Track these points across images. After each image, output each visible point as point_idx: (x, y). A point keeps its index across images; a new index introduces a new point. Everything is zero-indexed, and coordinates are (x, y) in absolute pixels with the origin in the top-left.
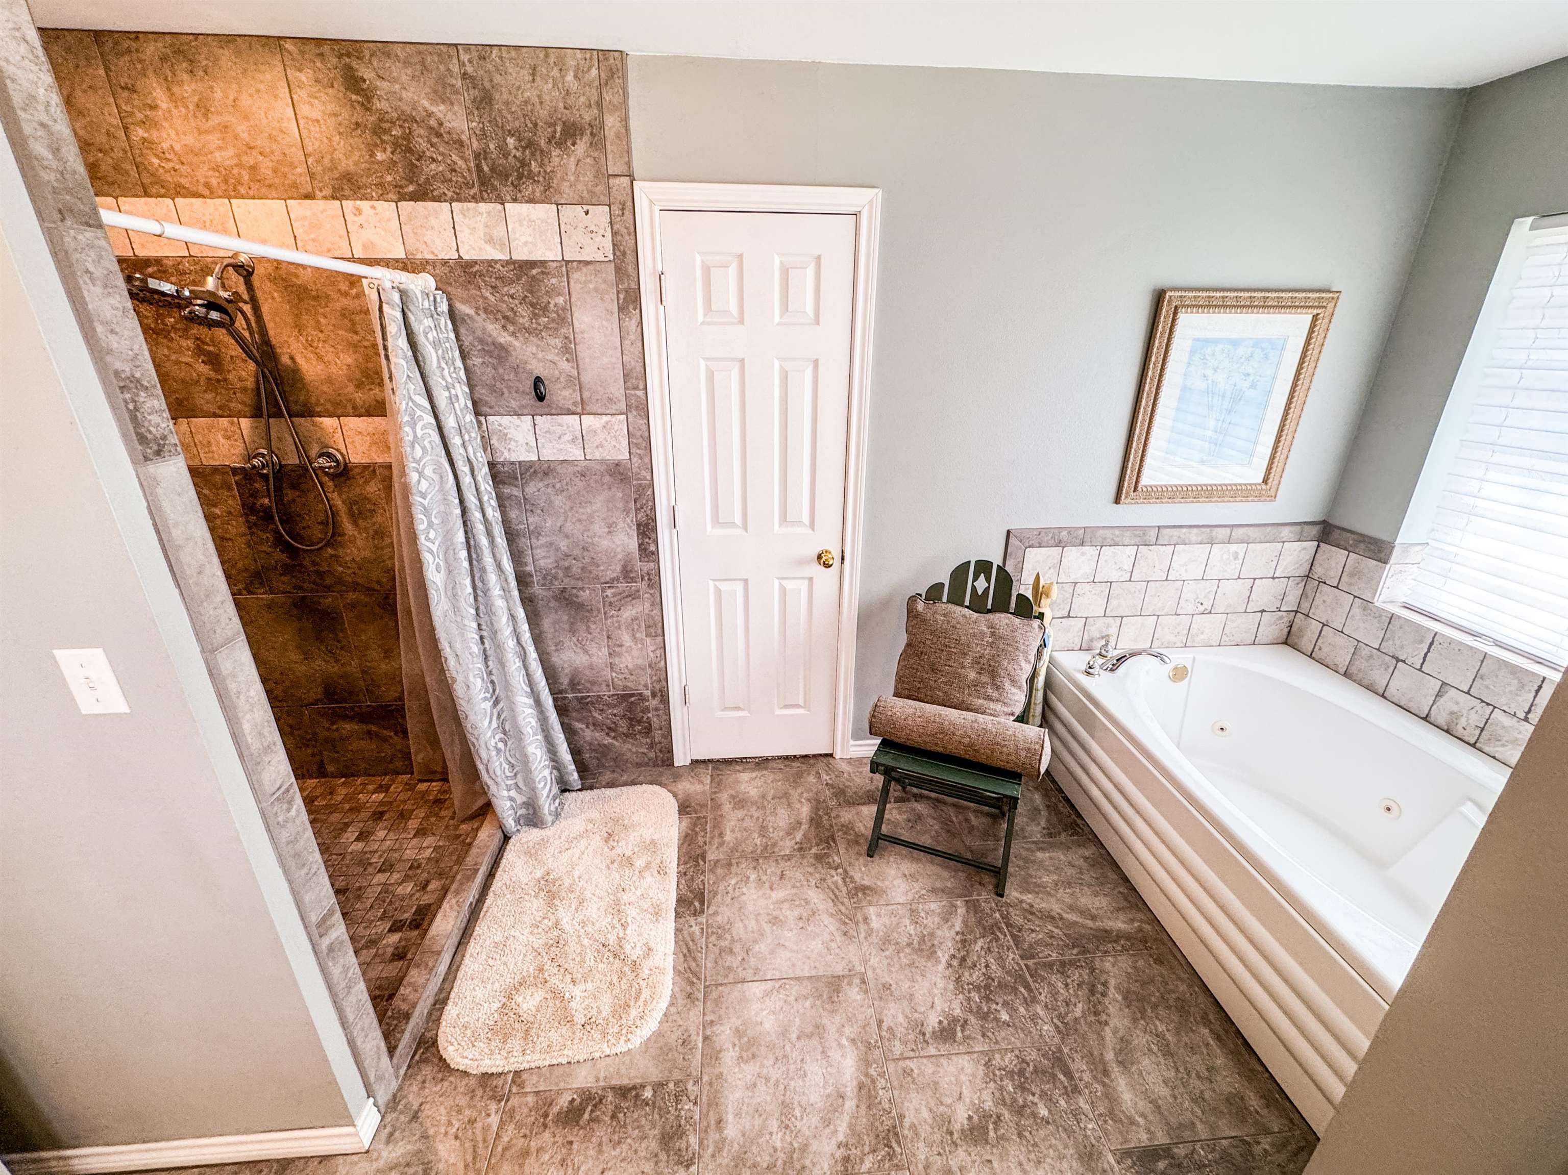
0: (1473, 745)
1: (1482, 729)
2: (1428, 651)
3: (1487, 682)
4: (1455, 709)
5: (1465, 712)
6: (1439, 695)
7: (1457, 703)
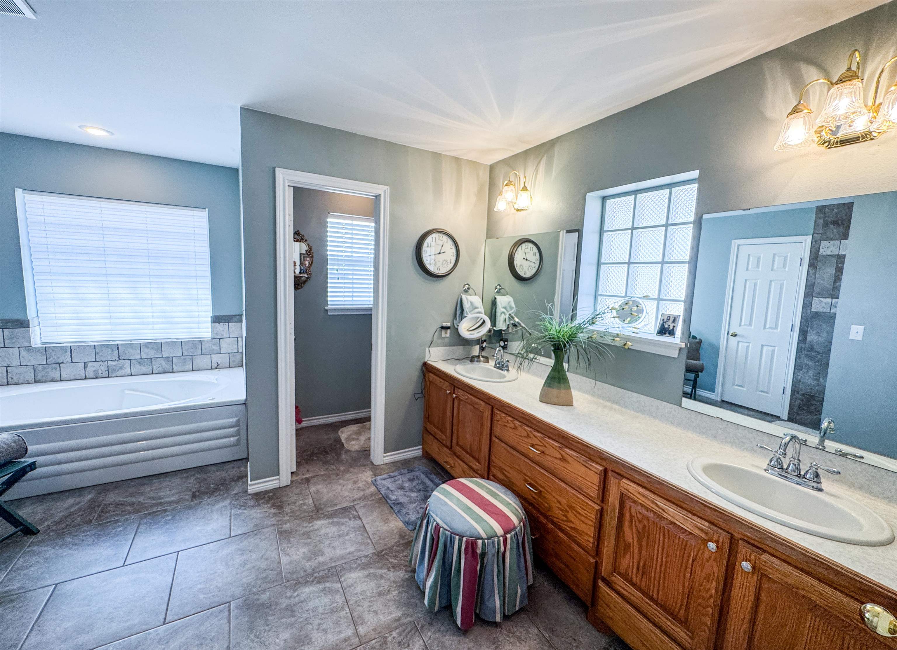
0: (108, 377)
1: (108, 370)
2: (71, 354)
3: (101, 354)
4: (94, 369)
5: (99, 368)
6: (85, 367)
7: (94, 367)
